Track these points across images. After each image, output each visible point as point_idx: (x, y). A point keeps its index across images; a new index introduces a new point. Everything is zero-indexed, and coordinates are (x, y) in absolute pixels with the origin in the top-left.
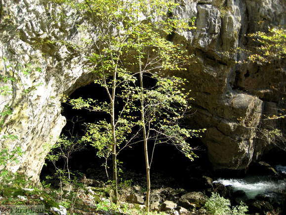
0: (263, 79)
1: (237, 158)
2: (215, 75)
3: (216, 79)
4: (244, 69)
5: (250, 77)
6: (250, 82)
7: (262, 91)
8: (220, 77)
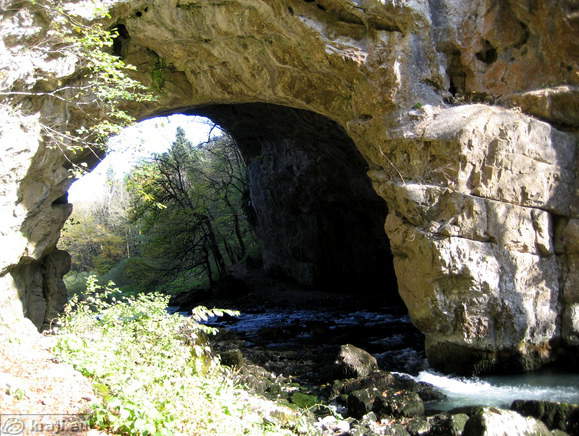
0: (541, 59)
1: (454, 297)
2: (360, 57)
3: (370, 69)
4: (468, 40)
5: (499, 61)
6: (502, 73)
7: (537, 93)
8: (380, 63)
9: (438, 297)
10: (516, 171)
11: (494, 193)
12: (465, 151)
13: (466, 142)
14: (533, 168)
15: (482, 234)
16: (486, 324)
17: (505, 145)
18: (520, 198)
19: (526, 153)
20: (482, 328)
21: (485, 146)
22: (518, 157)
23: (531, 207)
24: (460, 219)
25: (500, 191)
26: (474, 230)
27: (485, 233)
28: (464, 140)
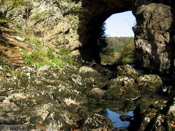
9: (137, 54)
10: (157, 21)
11: (151, 27)
12: (145, 17)
13: (145, 14)
14: (163, 20)
15: (147, 38)
16: (149, 62)
17: (154, 14)
18: (159, 28)
19: (161, 16)
20: (148, 63)
21: (150, 15)
22: (158, 17)
23: (162, 31)
24: (141, 34)
25: (152, 27)
26: (144, 37)
27: (148, 38)
28: (144, 14)
